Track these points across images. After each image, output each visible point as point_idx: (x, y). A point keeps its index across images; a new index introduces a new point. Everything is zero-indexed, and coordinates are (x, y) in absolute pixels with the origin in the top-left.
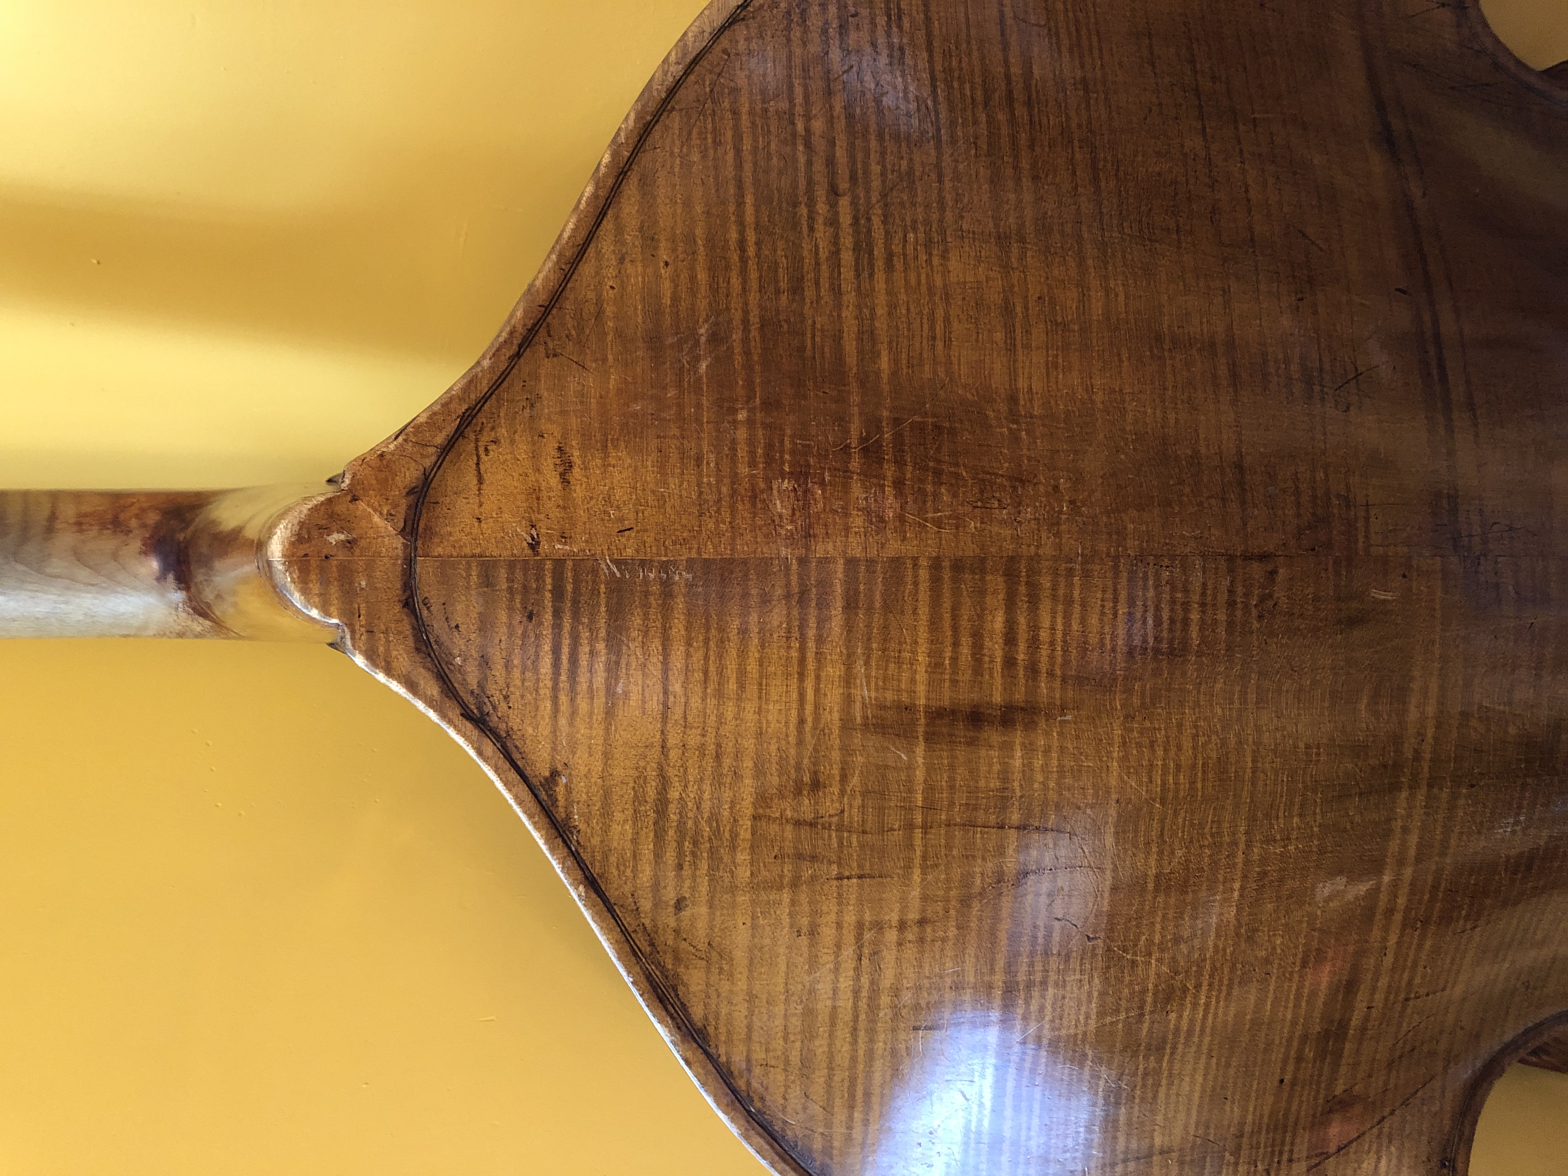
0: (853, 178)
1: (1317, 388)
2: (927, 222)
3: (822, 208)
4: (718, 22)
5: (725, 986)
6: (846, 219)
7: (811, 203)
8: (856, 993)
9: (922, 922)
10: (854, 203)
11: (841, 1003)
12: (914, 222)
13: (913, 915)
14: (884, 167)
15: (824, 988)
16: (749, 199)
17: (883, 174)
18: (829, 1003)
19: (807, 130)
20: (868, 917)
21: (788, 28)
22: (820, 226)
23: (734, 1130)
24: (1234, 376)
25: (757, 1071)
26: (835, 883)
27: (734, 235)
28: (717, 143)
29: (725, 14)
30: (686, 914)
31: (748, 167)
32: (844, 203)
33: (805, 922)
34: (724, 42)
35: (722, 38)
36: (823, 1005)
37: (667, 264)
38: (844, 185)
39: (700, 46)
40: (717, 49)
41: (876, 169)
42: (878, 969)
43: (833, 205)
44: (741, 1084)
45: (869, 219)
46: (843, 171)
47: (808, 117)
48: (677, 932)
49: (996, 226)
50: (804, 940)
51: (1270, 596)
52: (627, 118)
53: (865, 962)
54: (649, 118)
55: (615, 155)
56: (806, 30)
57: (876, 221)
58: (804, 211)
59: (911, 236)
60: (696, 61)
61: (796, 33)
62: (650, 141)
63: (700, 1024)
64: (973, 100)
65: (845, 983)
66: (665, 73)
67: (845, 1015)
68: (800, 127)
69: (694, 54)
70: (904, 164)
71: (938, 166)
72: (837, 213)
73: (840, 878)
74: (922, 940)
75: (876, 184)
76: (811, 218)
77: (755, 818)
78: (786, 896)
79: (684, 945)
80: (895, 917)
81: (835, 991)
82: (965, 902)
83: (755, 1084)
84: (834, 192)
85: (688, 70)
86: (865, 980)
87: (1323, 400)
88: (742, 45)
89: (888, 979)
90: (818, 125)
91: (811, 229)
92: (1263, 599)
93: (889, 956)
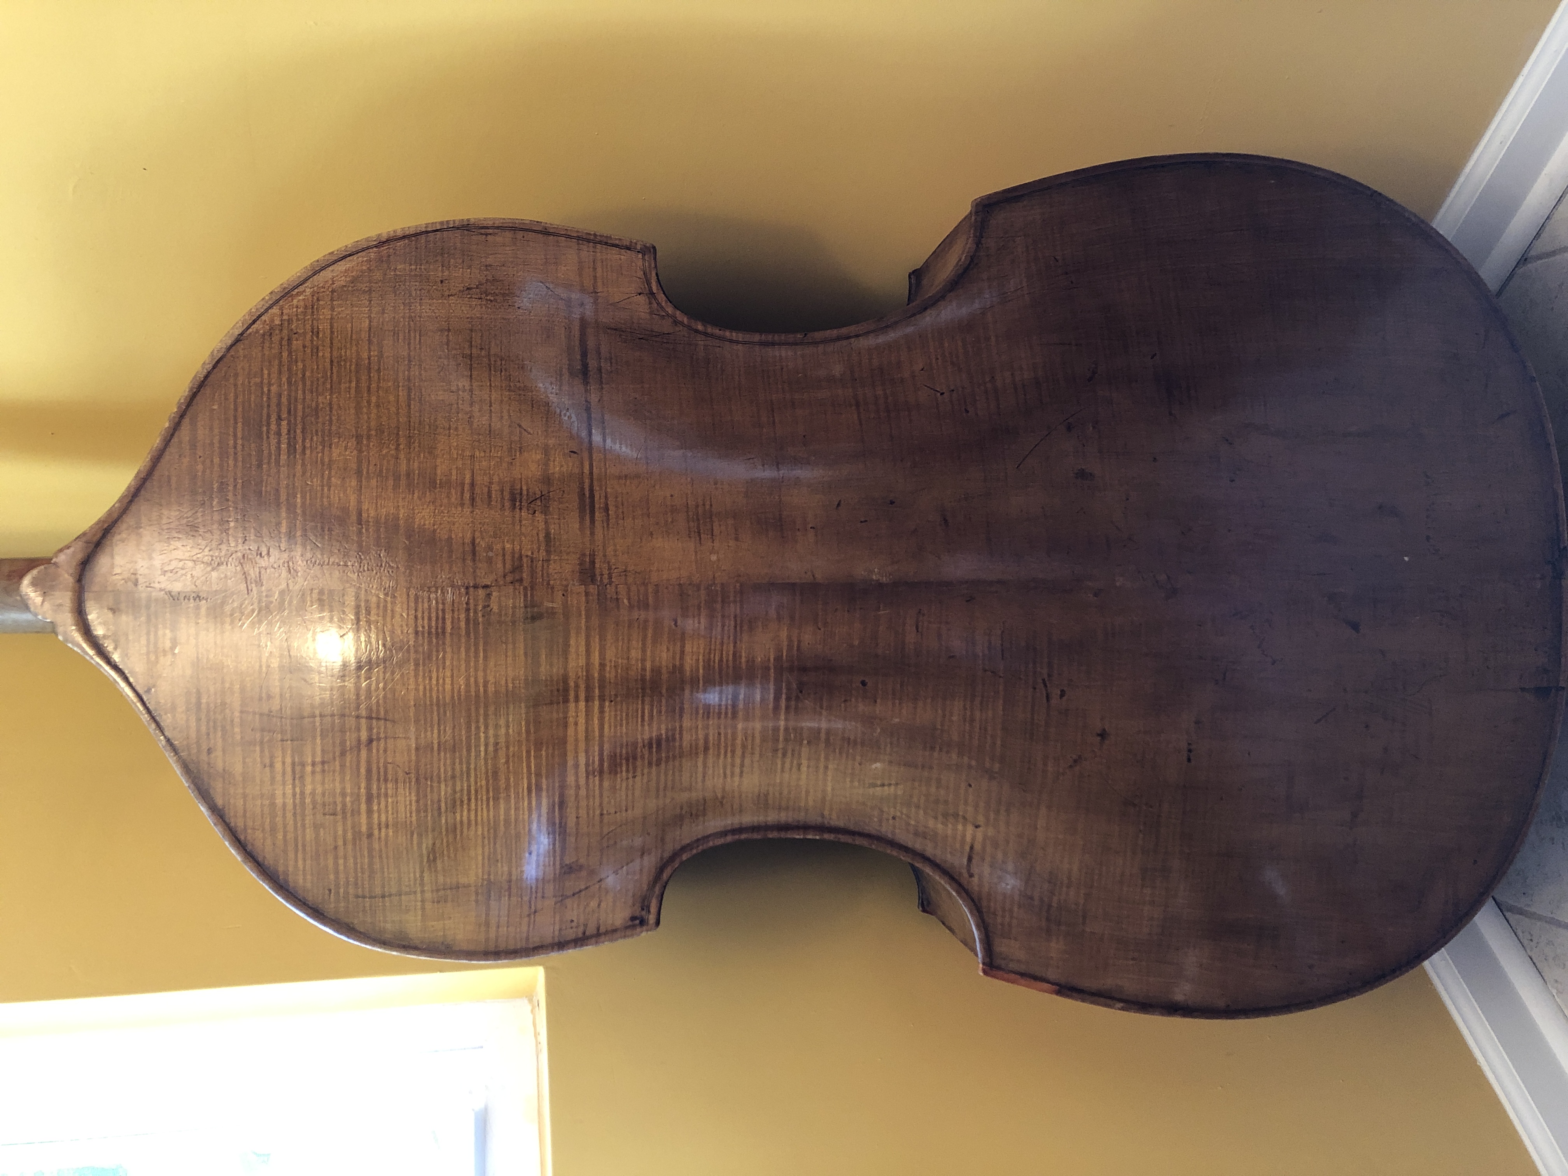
0: (289, 412)
1: (518, 504)
2: (323, 431)
3: (273, 427)
4: (230, 342)
5: (232, 791)
6: (284, 431)
7: (268, 424)
8: (294, 795)
9: (323, 763)
10: (289, 424)
11: (287, 801)
12: (317, 431)
13: (318, 759)
14: (304, 405)
15: (279, 793)
16: (240, 425)
17: (304, 408)
18: (281, 801)
19: (269, 391)
20: (296, 760)
21: (263, 342)
22: (272, 436)
23: (239, 858)
24: (473, 499)
25: (249, 831)
26: (280, 743)
27: (231, 442)
28: (226, 399)
29: (233, 339)
30: (212, 756)
31: (240, 409)
32: (284, 423)
33: (267, 761)
34: (232, 352)
35: (231, 350)
36: (279, 801)
37: (200, 457)
38: (284, 415)
39: (220, 355)
40: (229, 355)
41: (300, 407)
42: (303, 785)
43: (279, 425)
44: (242, 838)
45: (295, 432)
46: (284, 409)
47: (270, 384)
48: (209, 764)
49: (357, 431)
50: (267, 769)
51: (489, 606)
52: (185, 391)
53: (297, 782)
54: (195, 390)
55: (179, 407)
56: (271, 342)
57: (298, 431)
58: (265, 429)
59: (315, 438)
60: (218, 362)
61: (267, 344)
62: (195, 401)
63: (221, 807)
64: (350, 371)
65: (289, 791)
66: (203, 369)
67: (290, 806)
68: (265, 389)
69: (217, 359)
70: (314, 404)
71: (330, 404)
72: (280, 430)
73: (282, 740)
74: (323, 771)
75: (300, 414)
76: (268, 432)
77: (241, 712)
78: (258, 748)
79: (212, 771)
80: (310, 761)
81: (284, 794)
82: (343, 754)
83: (249, 837)
84: (279, 418)
85: (214, 367)
86: (298, 790)
87: (521, 509)
88: (241, 352)
89: (309, 788)
90: (274, 389)
91: (268, 437)
92: (484, 607)
93: (308, 779)
